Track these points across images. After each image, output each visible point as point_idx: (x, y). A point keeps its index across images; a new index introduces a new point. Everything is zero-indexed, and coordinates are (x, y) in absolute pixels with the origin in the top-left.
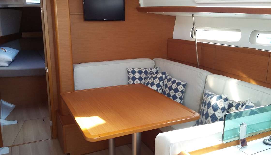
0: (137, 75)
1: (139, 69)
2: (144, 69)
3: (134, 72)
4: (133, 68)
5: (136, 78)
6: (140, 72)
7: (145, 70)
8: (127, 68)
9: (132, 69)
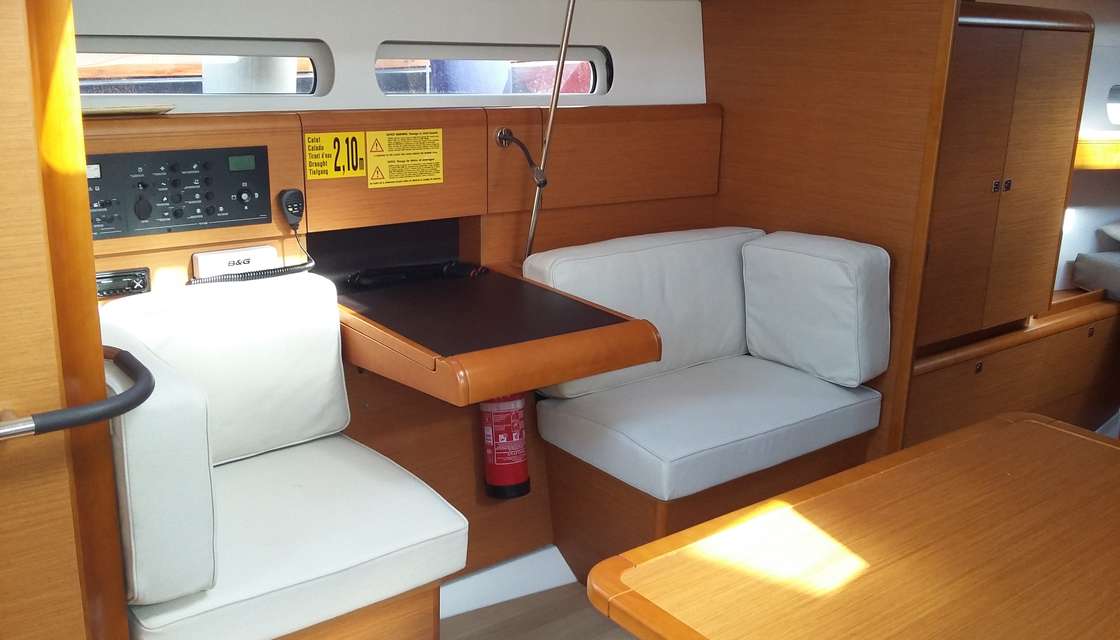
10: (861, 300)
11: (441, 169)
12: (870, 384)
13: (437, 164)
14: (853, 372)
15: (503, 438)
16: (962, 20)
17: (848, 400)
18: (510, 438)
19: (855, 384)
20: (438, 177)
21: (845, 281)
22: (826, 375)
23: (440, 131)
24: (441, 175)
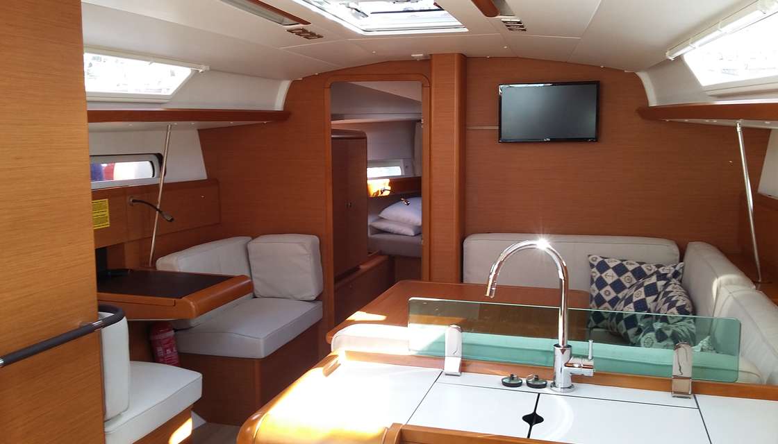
0: (610, 276)
1: (619, 262)
2: (634, 263)
3: (603, 267)
4: (602, 258)
5: (606, 282)
6: (620, 270)
7: (638, 265)
8: (589, 256)
9: (600, 259)
10: (312, 260)
11: (108, 219)
12: (317, 299)
13: (107, 217)
14: (312, 294)
15: (169, 351)
16: (333, 136)
17: (311, 306)
18: (172, 351)
19: (314, 298)
20: (107, 224)
21: (305, 252)
22: (299, 297)
23: (107, 200)
24: (108, 223)
